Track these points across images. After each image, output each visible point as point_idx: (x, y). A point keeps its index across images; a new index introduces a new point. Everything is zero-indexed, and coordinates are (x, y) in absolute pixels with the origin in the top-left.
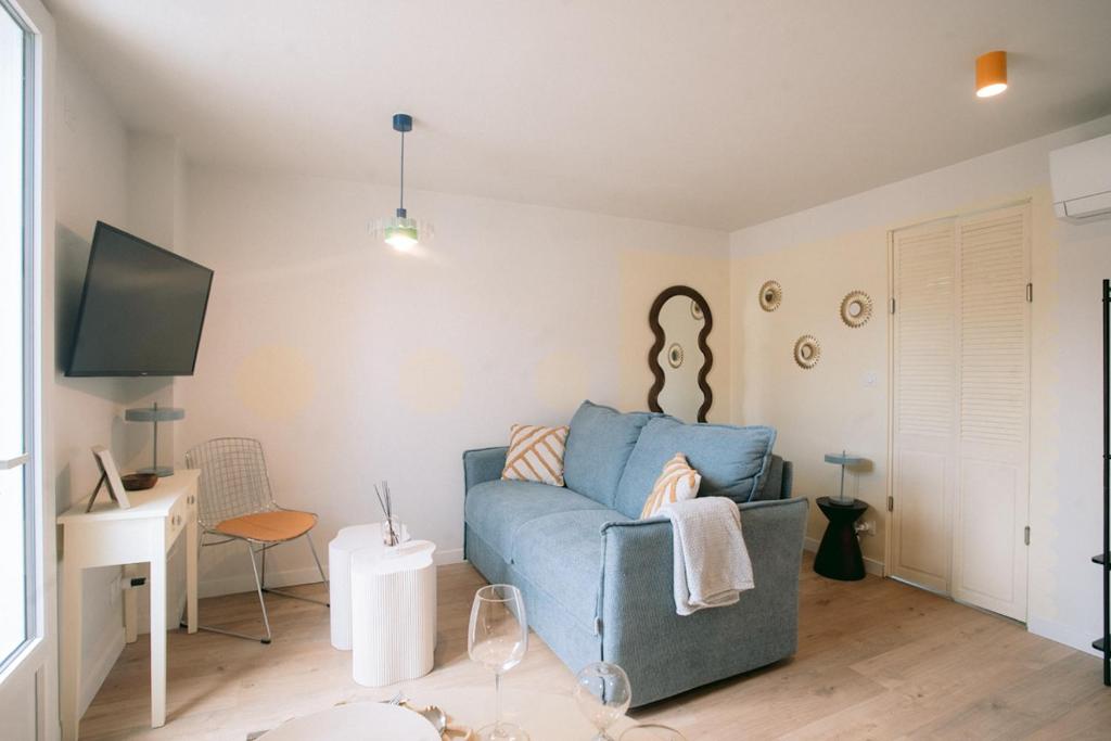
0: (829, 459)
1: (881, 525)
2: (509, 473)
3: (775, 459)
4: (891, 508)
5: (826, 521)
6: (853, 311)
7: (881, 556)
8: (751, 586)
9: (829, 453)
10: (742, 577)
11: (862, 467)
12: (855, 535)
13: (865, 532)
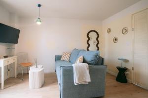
0: (119, 59)
1: (131, 73)
2: (62, 59)
3: (100, 57)
4: (133, 69)
5: (118, 71)
6: (125, 31)
7: (131, 79)
8: (90, 81)
9: (119, 58)
10: (88, 79)
11: (126, 61)
12: (125, 74)
13: (127, 74)
